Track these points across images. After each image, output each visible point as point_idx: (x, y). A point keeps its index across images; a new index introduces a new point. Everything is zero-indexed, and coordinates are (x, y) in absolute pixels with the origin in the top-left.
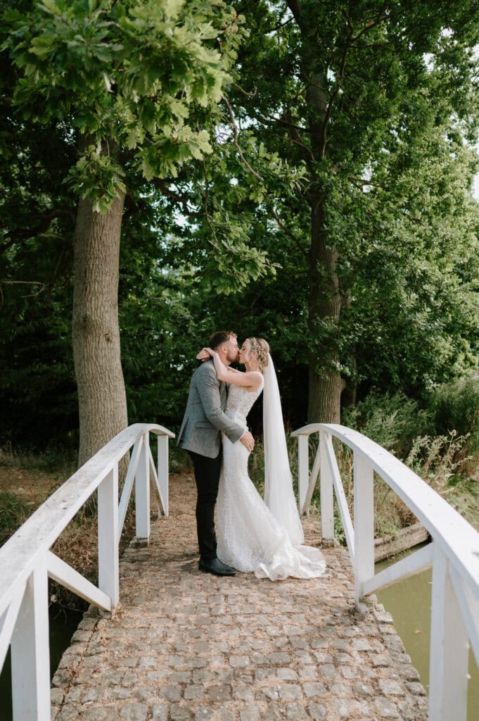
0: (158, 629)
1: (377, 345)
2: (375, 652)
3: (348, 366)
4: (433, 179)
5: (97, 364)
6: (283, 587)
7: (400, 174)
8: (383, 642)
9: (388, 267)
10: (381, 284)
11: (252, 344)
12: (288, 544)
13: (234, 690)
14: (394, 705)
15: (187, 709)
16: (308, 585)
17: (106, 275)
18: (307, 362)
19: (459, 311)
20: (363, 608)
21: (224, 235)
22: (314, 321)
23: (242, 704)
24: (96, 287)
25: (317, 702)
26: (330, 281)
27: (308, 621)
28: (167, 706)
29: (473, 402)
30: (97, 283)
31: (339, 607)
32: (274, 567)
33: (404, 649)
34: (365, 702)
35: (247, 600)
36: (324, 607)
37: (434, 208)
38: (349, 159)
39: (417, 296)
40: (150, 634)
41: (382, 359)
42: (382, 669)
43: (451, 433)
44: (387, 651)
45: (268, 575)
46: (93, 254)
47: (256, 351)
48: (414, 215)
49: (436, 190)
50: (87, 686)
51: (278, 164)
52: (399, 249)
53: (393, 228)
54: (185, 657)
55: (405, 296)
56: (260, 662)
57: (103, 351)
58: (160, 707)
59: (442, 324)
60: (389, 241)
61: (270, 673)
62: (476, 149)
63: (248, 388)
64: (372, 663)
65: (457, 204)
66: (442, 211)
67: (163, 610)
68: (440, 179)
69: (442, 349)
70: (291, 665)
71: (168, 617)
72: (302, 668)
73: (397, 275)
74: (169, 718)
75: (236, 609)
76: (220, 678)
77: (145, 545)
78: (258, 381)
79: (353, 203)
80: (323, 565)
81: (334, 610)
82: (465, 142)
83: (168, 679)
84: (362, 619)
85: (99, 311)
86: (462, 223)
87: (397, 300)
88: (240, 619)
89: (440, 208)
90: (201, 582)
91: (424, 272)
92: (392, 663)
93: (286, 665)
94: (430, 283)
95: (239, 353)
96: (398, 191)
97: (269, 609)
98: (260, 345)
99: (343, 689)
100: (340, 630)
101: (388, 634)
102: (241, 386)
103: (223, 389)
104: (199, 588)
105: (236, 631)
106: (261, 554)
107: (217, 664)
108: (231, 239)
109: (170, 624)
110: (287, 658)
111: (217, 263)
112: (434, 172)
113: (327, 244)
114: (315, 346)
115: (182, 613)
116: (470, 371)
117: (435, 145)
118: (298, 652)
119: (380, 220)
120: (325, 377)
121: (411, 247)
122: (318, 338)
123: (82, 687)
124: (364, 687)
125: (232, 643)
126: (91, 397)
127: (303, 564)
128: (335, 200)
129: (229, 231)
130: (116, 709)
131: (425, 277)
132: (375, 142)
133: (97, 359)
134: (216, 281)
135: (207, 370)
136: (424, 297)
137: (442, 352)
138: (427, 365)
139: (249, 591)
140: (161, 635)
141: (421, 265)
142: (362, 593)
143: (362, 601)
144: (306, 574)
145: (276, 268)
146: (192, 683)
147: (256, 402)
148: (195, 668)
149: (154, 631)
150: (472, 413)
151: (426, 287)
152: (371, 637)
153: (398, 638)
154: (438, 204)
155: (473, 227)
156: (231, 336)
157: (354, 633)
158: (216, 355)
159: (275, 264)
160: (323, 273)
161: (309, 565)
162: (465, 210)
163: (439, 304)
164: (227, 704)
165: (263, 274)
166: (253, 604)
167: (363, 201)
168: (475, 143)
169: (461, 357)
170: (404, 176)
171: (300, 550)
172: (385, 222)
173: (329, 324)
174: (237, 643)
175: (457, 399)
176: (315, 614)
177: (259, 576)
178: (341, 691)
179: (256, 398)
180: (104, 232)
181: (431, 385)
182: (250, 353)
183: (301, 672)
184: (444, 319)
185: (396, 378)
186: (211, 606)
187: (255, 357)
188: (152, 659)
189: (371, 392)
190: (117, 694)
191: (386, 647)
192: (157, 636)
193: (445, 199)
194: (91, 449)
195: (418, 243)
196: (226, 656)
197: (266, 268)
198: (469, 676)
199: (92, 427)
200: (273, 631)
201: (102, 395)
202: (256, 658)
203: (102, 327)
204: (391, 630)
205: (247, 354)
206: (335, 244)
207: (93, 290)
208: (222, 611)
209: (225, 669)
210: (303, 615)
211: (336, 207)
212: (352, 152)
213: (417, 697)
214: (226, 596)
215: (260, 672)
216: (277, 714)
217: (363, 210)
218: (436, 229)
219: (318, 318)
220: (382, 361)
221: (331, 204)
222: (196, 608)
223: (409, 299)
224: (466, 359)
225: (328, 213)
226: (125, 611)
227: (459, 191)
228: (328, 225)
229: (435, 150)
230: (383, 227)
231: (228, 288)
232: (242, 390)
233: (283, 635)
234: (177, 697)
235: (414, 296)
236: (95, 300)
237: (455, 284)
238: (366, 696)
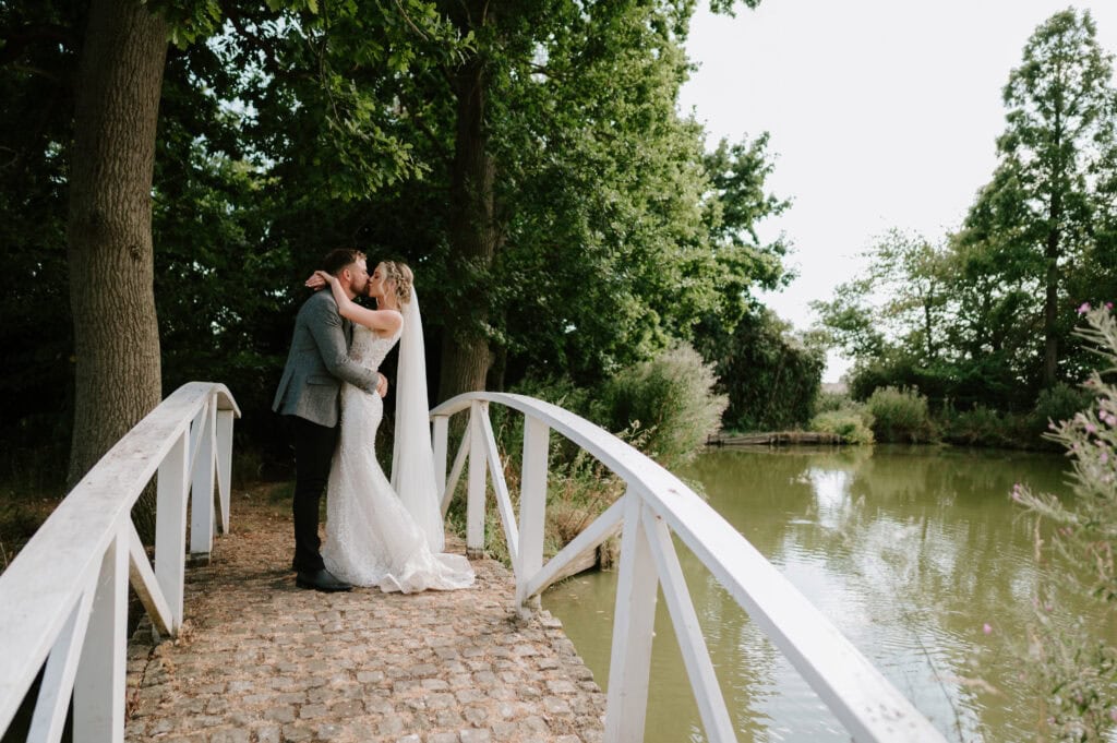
0: (250, 652)
1: (539, 308)
2: (542, 656)
3: (501, 330)
4: (630, 81)
5: (115, 293)
6: (418, 599)
7: (589, 64)
8: (550, 646)
9: (569, 191)
10: (559, 212)
11: (389, 270)
12: (425, 549)
13: (367, 704)
14: (566, 703)
15: (305, 729)
16: (453, 596)
17: (135, 150)
18: (443, 323)
19: (654, 261)
20: (526, 614)
21: (348, 111)
22: (456, 261)
23: (380, 717)
24: (116, 168)
25: (474, 707)
26: (482, 208)
27: (457, 631)
28: (276, 728)
29: (660, 390)
30: (118, 163)
31: (495, 616)
32: (407, 576)
33: (575, 651)
34: (532, 703)
35: (372, 615)
36: (477, 617)
37: (628, 120)
38: (524, 31)
39: (603, 237)
40: (238, 657)
41: (545, 328)
42: (550, 671)
43: (633, 425)
44: (555, 655)
45: (400, 587)
46: (114, 113)
47: (395, 281)
48: (602, 127)
49: (634, 95)
50: (153, 717)
51: (435, 21)
52: (583, 169)
53: (576, 139)
54: (294, 678)
55: (588, 233)
56: (399, 675)
57: (125, 273)
58: (268, 729)
59: (632, 277)
60: (572, 156)
61: (413, 685)
62: (684, 49)
63: (381, 332)
64: (539, 666)
65: (659, 120)
66: (640, 126)
67: (253, 631)
68: (640, 81)
69: (629, 310)
70: (439, 676)
71: (261, 637)
72: (453, 677)
73: (579, 203)
74: (282, 739)
75: (359, 624)
76: (346, 695)
77: (205, 563)
78: (395, 324)
79: (525, 96)
80: (472, 575)
81: (488, 619)
82: (672, 36)
83: (273, 701)
84: (525, 626)
85: (120, 207)
86: (664, 147)
87: (578, 238)
88: (366, 634)
89: (637, 121)
90: (303, 599)
91: (613, 205)
92: (562, 665)
93: (433, 676)
94: (620, 221)
95: (368, 282)
96: (586, 89)
97: (405, 622)
98: (401, 272)
99: (506, 693)
100: (499, 638)
101: (556, 638)
102: (370, 329)
103: (347, 330)
104: (302, 605)
105: (362, 648)
106: (387, 561)
107: (340, 681)
108: (357, 119)
109: (267, 644)
110: (433, 669)
111: (337, 151)
112: (632, 71)
113: (487, 149)
114: (456, 299)
115: (282, 631)
116: (657, 354)
117: (637, 32)
118: (447, 663)
119: (561, 125)
120: (467, 346)
121: (601, 166)
122: (461, 288)
123: (146, 719)
124: (530, 689)
125: (359, 660)
126: (101, 346)
127: (445, 574)
128: (502, 87)
129: (354, 107)
130: (204, 737)
131: (614, 212)
132: (561, 13)
133: (114, 285)
134: (334, 177)
135: (324, 303)
136: (612, 239)
137: (630, 314)
138: (604, 337)
139: (375, 605)
140: (256, 657)
141: (612, 196)
142: (526, 594)
143: (525, 605)
144: (448, 585)
145: (423, 170)
146: (308, 703)
147: (390, 352)
148: (309, 688)
149: (242, 652)
150: (659, 406)
151: (615, 225)
152: (535, 642)
153: (569, 641)
154: (635, 115)
155: (676, 155)
156: (358, 258)
157: (515, 640)
158: (336, 283)
159: (421, 165)
160: (472, 193)
161: (453, 576)
162: (669, 130)
163: (629, 250)
164: (360, 719)
165: (403, 176)
166: (381, 618)
167: (539, 95)
168: (683, 39)
169: (648, 335)
170: (594, 69)
171: (440, 559)
172: (567, 130)
173: (478, 269)
174: (366, 658)
175: (641, 388)
176: (466, 624)
177: (385, 589)
178: (502, 694)
179: (390, 348)
180: (135, 79)
181: (610, 363)
182: (385, 284)
183: (451, 681)
184: (634, 270)
185: (562, 357)
186: (323, 623)
187: (392, 289)
188: (247, 683)
189: (528, 374)
190: (203, 723)
191: (554, 651)
192: (250, 658)
193: (645, 110)
194: (98, 430)
195: (609, 163)
196: (352, 673)
197: (408, 168)
198: (654, 634)
199: (101, 393)
200: (413, 644)
201: (121, 344)
202: (393, 672)
203: (125, 233)
204: (560, 634)
205: (381, 284)
206: (499, 150)
207: (110, 171)
208: (339, 627)
209: (352, 686)
210: (450, 626)
211: (502, 97)
212: (529, 21)
213: (590, 694)
214: (343, 613)
215: (399, 685)
216: (426, 722)
217: (539, 108)
218: (634, 147)
219: (463, 258)
220: (544, 332)
221: (495, 92)
222: (302, 626)
223: (594, 239)
224: (655, 338)
225: (493, 105)
226: (195, 634)
227: (662, 102)
228: (490, 122)
229: (635, 40)
230: (564, 136)
231: (350, 192)
232: (372, 335)
233: (425, 647)
234: (290, 717)
235: (600, 235)
236: (113, 189)
237: (651, 224)
238: (532, 697)
